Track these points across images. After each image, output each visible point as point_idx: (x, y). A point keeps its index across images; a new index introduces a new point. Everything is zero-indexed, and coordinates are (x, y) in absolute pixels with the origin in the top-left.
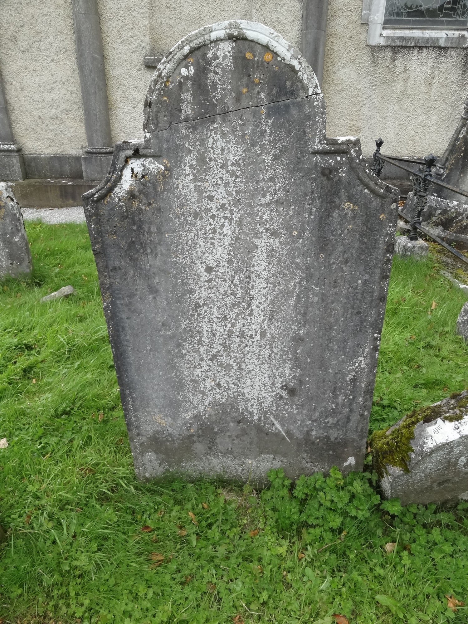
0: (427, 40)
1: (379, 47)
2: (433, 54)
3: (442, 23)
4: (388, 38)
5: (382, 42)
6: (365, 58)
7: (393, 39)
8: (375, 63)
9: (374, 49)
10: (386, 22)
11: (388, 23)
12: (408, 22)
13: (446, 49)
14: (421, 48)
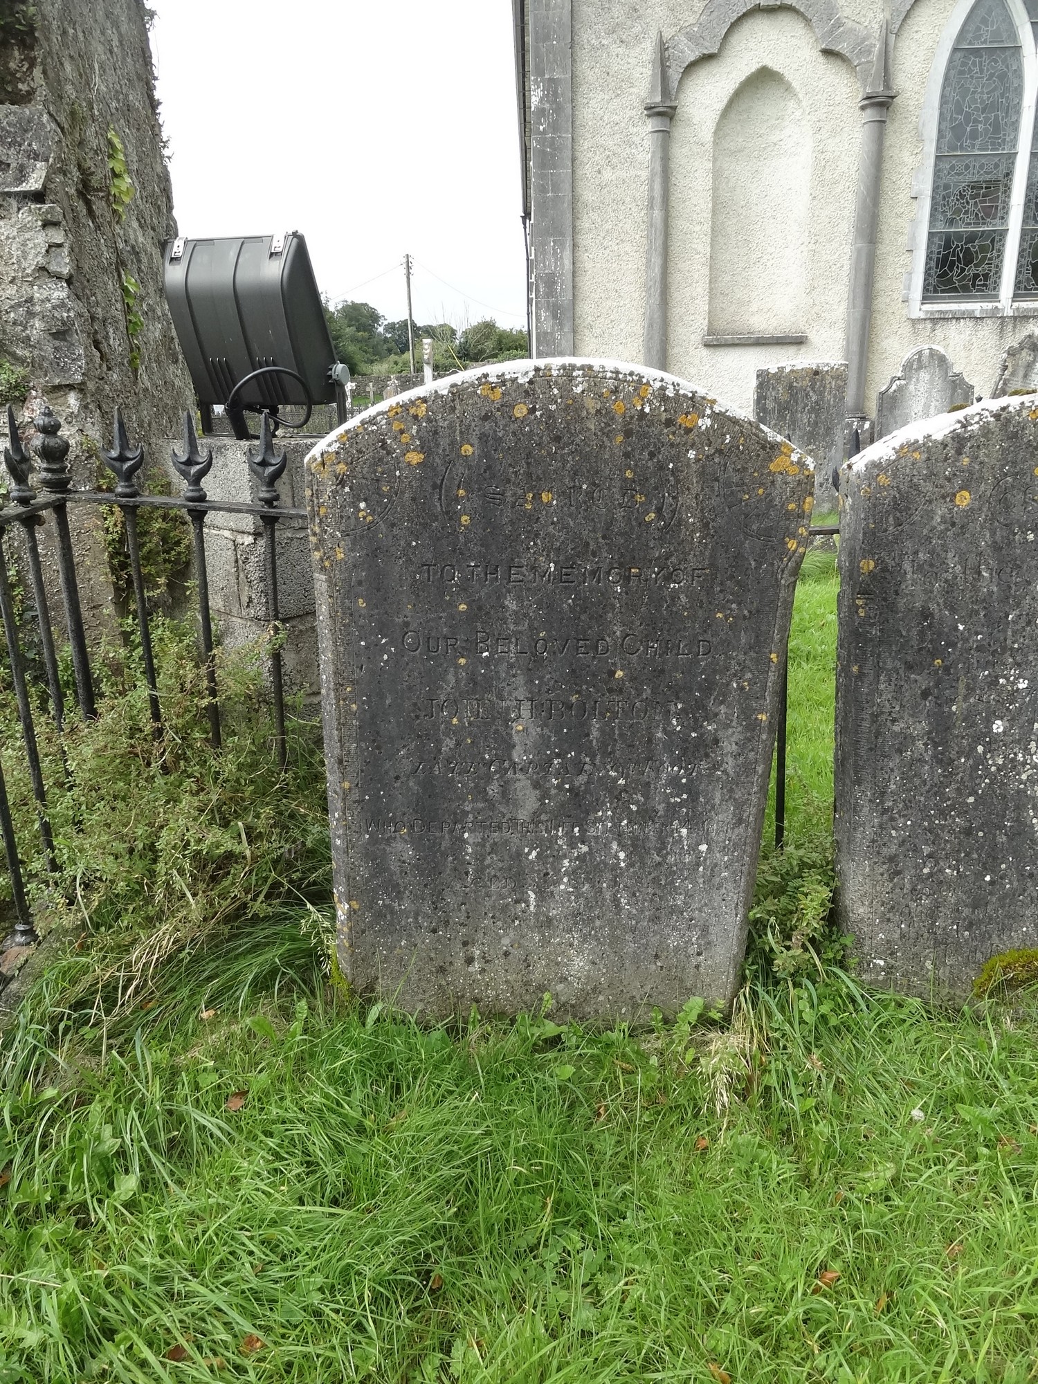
0: (964, 312)
1: (920, 320)
2: (970, 323)
3: (975, 297)
4: (927, 312)
5: (922, 316)
6: (906, 329)
7: (932, 313)
8: (916, 333)
9: (915, 322)
10: (924, 298)
11: (925, 299)
12: (944, 298)
13: (981, 318)
14: (958, 319)
